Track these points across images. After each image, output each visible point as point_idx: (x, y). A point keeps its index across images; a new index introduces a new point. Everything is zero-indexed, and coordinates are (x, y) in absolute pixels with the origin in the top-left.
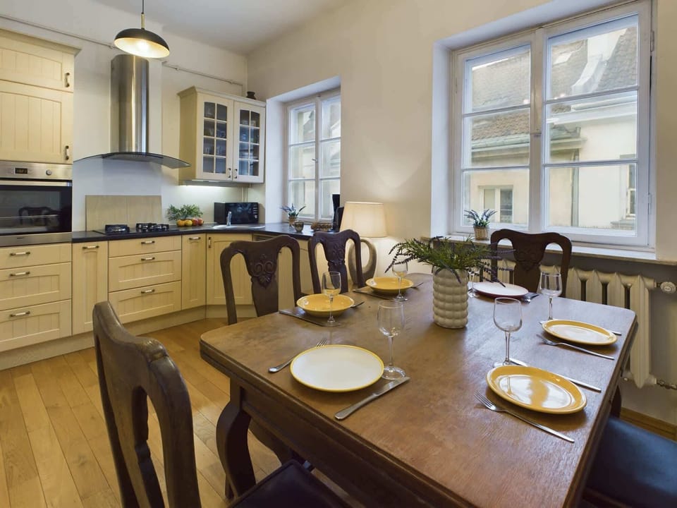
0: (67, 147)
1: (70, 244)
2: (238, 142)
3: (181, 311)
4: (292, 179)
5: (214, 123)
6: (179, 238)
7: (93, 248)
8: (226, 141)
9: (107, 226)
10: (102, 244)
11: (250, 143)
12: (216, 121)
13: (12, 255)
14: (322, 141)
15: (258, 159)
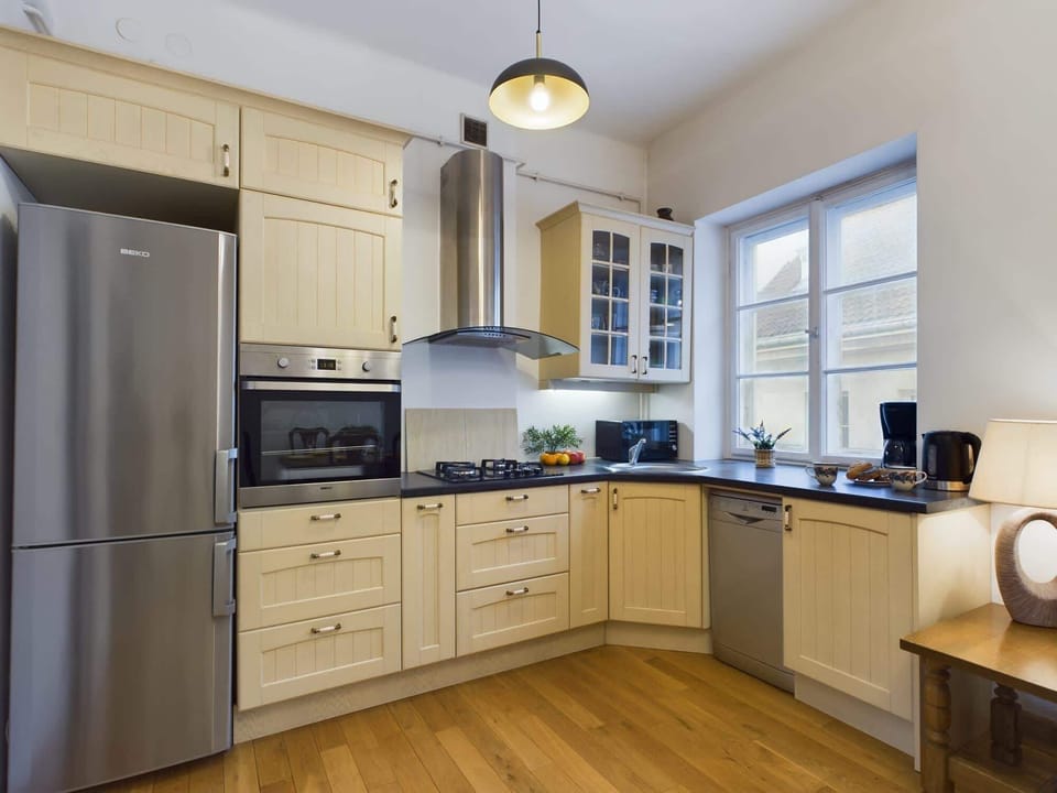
0: (394, 319)
1: (398, 500)
2: (647, 304)
3: (570, 630)
4: (742, 373)
5: (608, 270)
6: (563, 489)
7: (434, 509)
8: (627, 304)
9: (438, 464)
10: (447, 500)
11: (666, 306)
12: (611, 265)
13: (314, 519)
14: (828, 291)
15: (681, 337)
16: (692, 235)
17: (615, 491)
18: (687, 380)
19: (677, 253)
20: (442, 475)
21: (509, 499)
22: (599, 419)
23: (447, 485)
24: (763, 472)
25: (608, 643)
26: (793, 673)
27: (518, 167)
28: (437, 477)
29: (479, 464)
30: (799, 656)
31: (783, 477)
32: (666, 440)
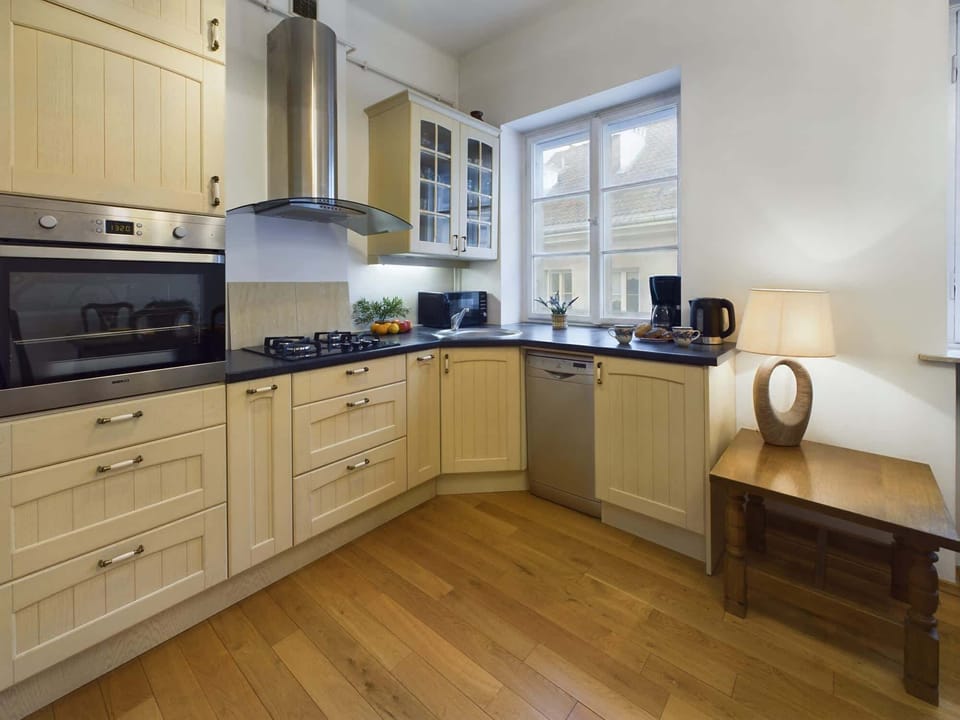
0: (216, 179)
1: (223, 386)
2: (465, 191)
3: (408, 491)
4: (536, 253)
5: (434, 157)
6: (400, 359)
7: (267, 392)
8: (450, 189)
9: (267, 340)
10: (283, 380)
11: (480, 195)
12: (437, 154)
13: (101, 422)
14: (604, 190)
15: (490, 220)
16: (499, 137)
17: (447, 357)
18: (495, 257)
19: (488, 150)
20: (272, 352)
21: (349, 373)
22: (421, 291)
23: (280, 364)
24: (558, 333)
25: (439, 493)
26: (600, 502)
27: (348, 53)
28: (267, 354)
29: (312, 338)
30: (609, 488)
31: (577, 337)
32: (477, 308)
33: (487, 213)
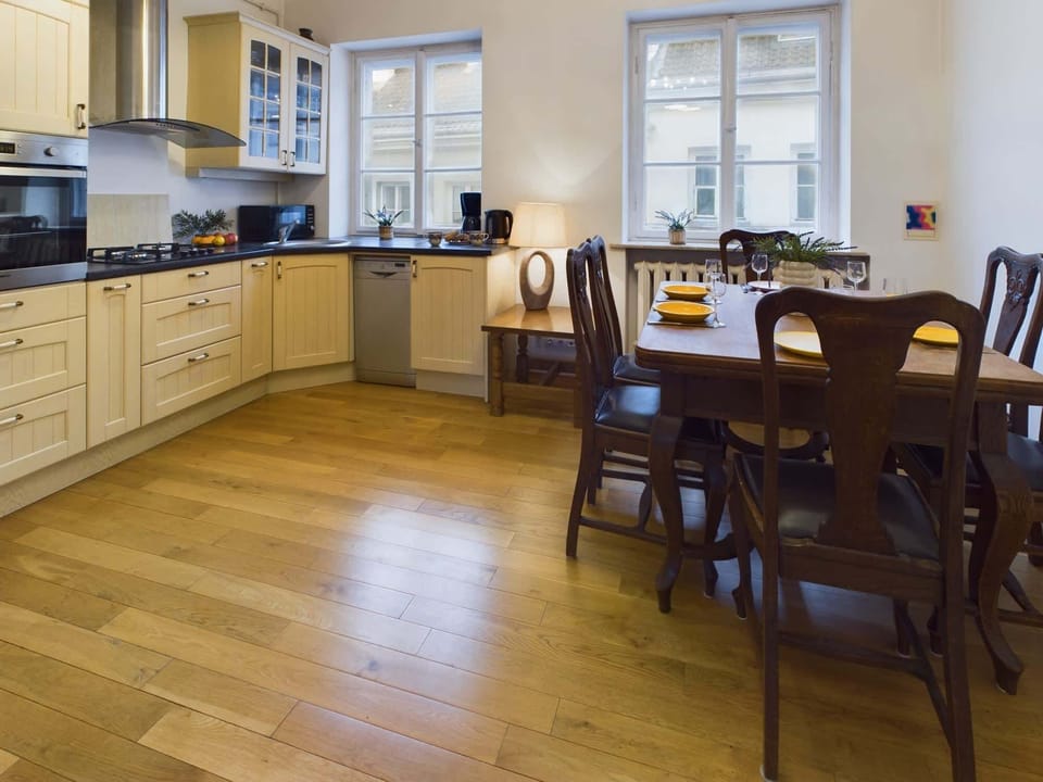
0: (82, 106)
1: (84, 284)
2: (294, 107)
3: (241, 385)
5: (264, 76)
6: (238, 265)
7: (122, 289)
10: (134, 280)
11: (309, 111)
12: (266, 72)
14: (427, 116)
15: (319, 136)
16: (328, 55)
17: (279, 264)
18: (324, 172)
19: (317, 68)
21: (191, 276)
23: (127, 267)
24: (384, 241)
26: (415, 371)
30: (423, 357)
31: (397, 243)
32: (304, 222)
33: (316, 125)
